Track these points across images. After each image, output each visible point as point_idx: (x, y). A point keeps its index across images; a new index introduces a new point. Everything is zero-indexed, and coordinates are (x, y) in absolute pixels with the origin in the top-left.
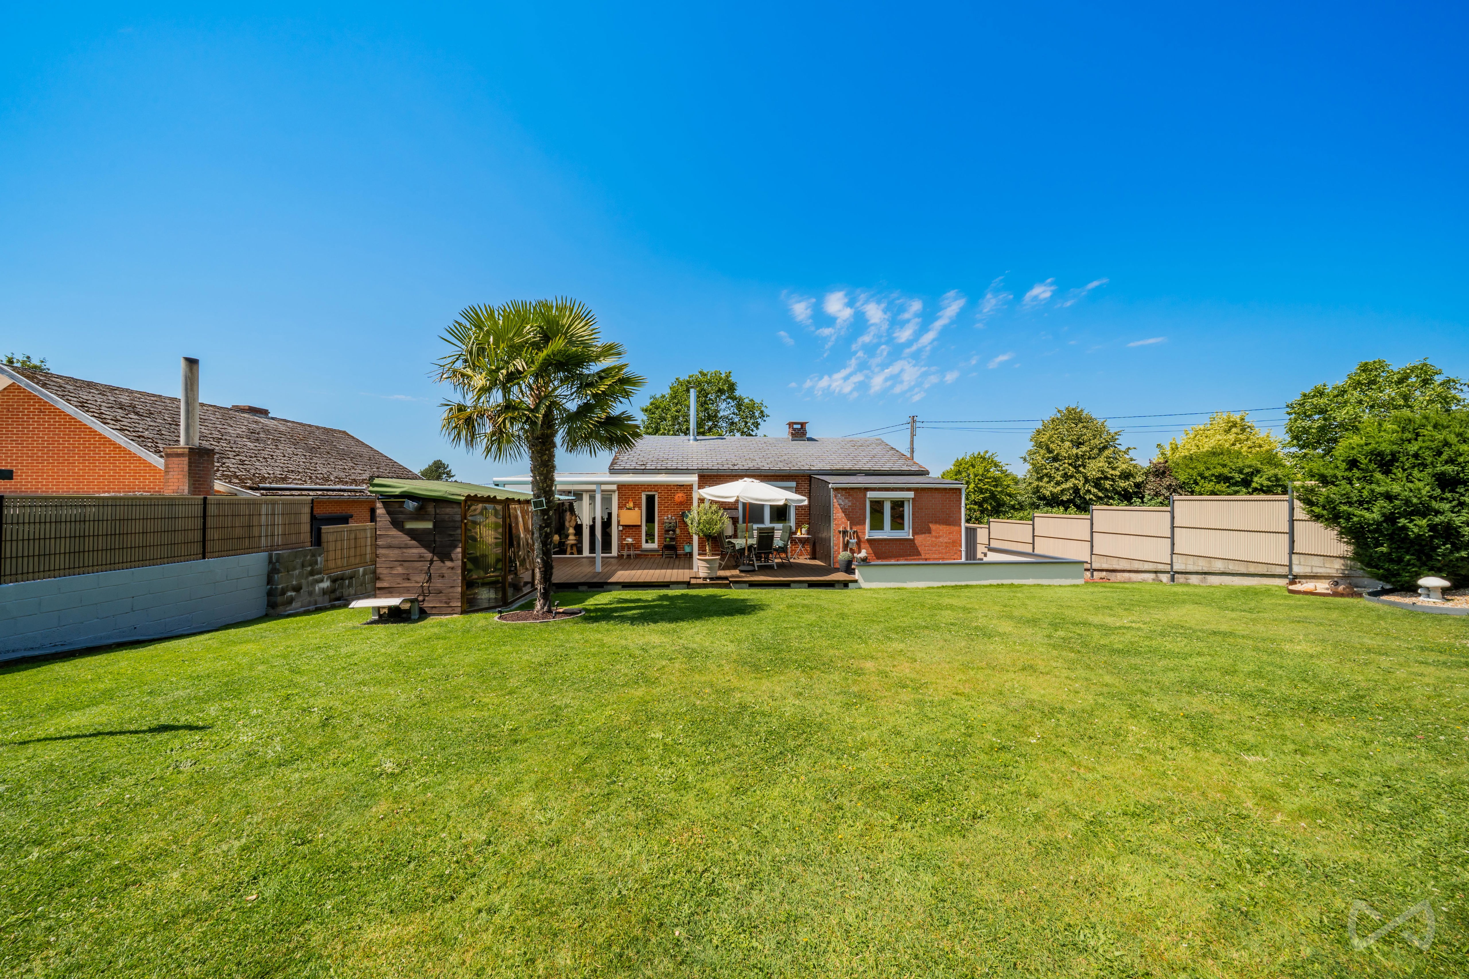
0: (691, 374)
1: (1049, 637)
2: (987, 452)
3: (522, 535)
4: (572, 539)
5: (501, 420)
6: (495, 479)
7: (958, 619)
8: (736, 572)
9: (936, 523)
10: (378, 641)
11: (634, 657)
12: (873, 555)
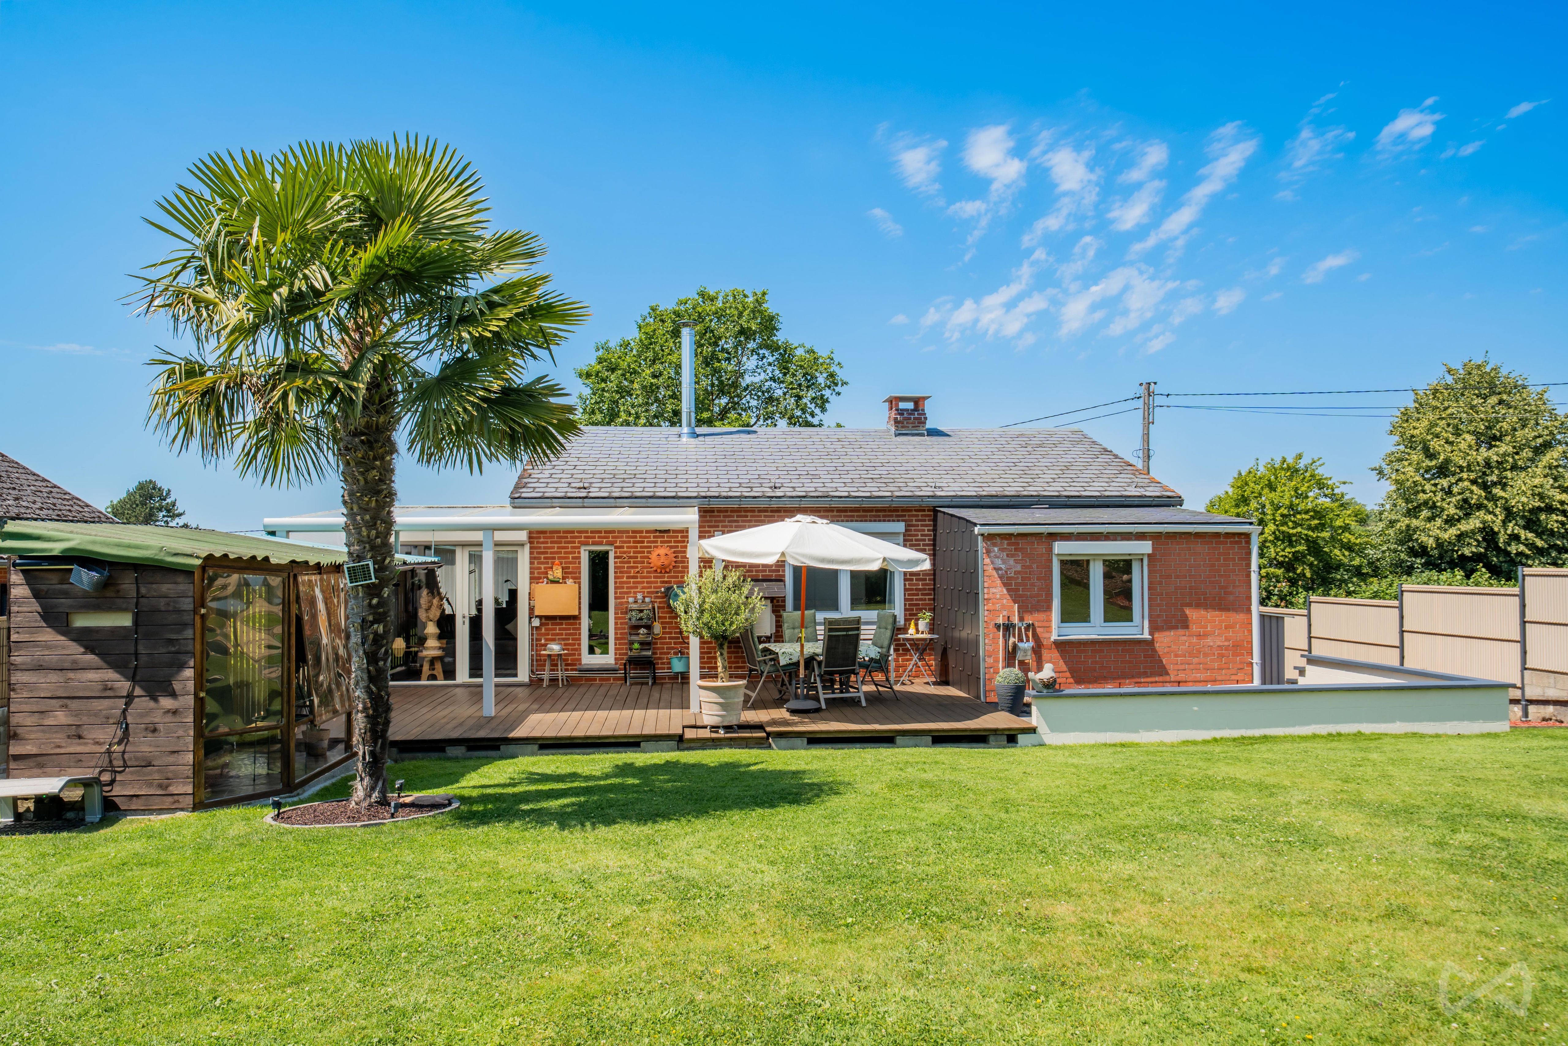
0: (683, 298)
1: (1440, 844)
2: (1300, 456)
3: (325, 641)
4: (432, 647)
5: (277, 394)
6: (268, 521)
7: (1249, 808)
8: (781, 713)
9: (1198, 606)
10: (13, 873)
11: (564, 899)
12: (1068, 674)
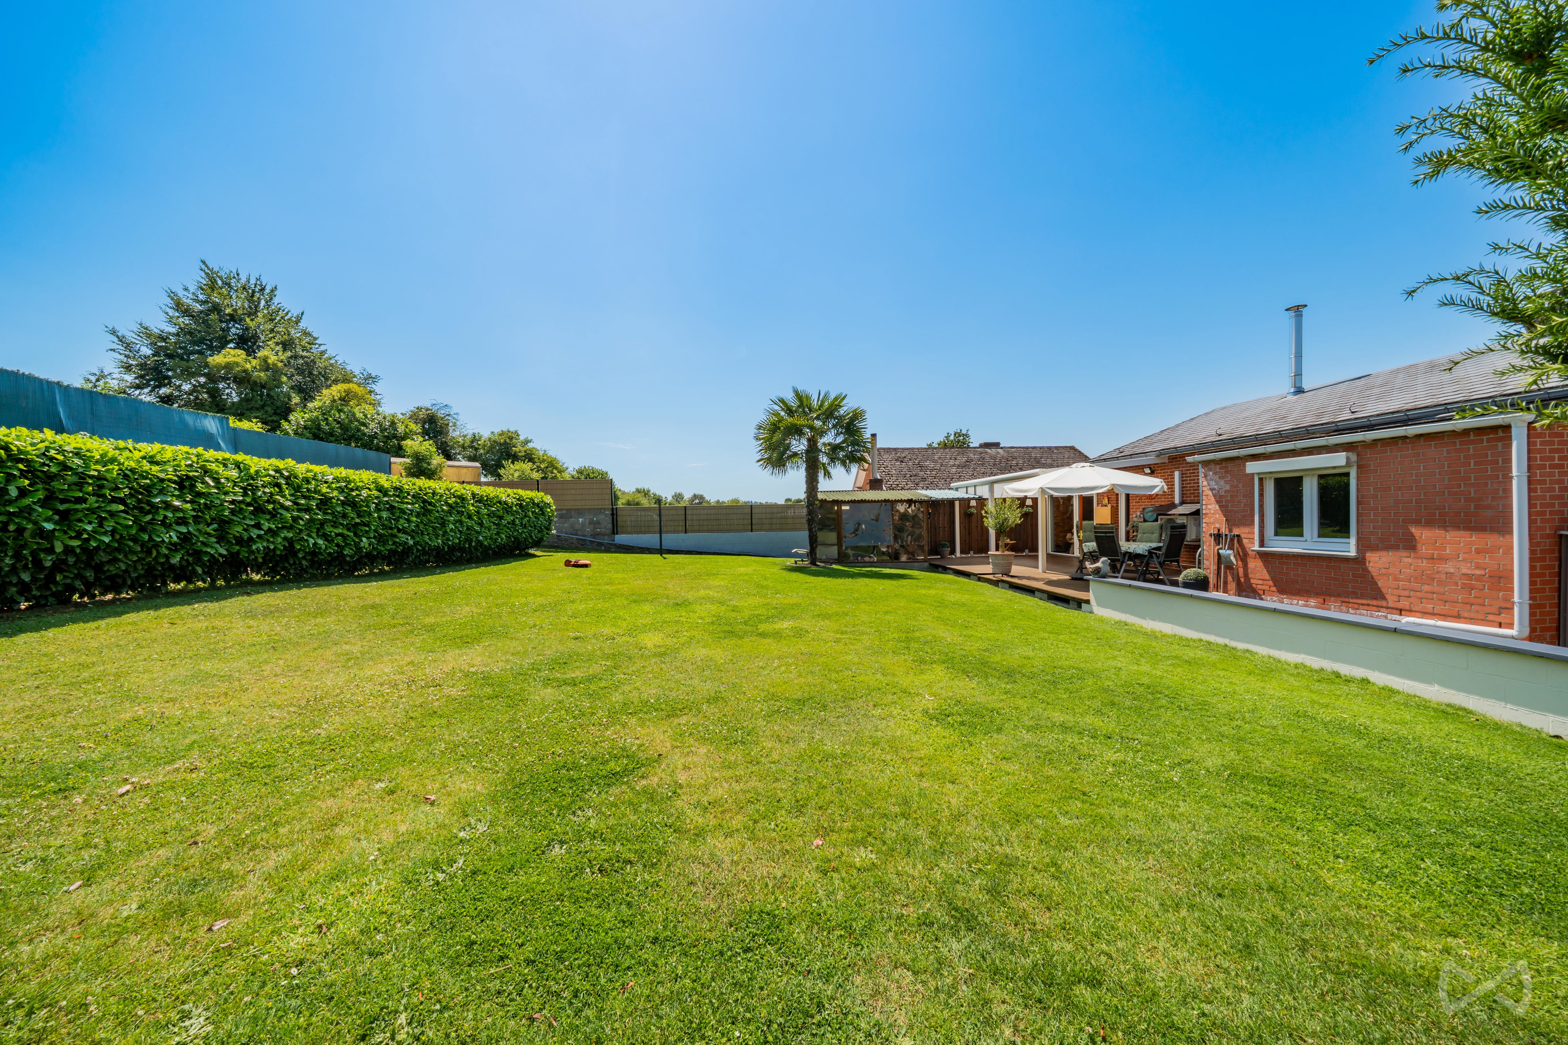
9: (1430, 523)
12: (1271, 583)
